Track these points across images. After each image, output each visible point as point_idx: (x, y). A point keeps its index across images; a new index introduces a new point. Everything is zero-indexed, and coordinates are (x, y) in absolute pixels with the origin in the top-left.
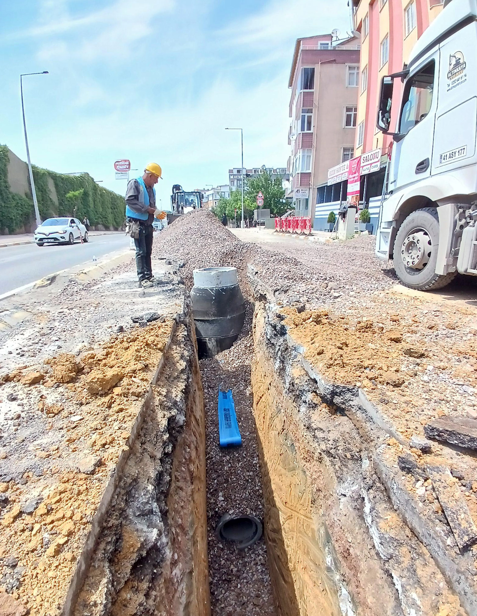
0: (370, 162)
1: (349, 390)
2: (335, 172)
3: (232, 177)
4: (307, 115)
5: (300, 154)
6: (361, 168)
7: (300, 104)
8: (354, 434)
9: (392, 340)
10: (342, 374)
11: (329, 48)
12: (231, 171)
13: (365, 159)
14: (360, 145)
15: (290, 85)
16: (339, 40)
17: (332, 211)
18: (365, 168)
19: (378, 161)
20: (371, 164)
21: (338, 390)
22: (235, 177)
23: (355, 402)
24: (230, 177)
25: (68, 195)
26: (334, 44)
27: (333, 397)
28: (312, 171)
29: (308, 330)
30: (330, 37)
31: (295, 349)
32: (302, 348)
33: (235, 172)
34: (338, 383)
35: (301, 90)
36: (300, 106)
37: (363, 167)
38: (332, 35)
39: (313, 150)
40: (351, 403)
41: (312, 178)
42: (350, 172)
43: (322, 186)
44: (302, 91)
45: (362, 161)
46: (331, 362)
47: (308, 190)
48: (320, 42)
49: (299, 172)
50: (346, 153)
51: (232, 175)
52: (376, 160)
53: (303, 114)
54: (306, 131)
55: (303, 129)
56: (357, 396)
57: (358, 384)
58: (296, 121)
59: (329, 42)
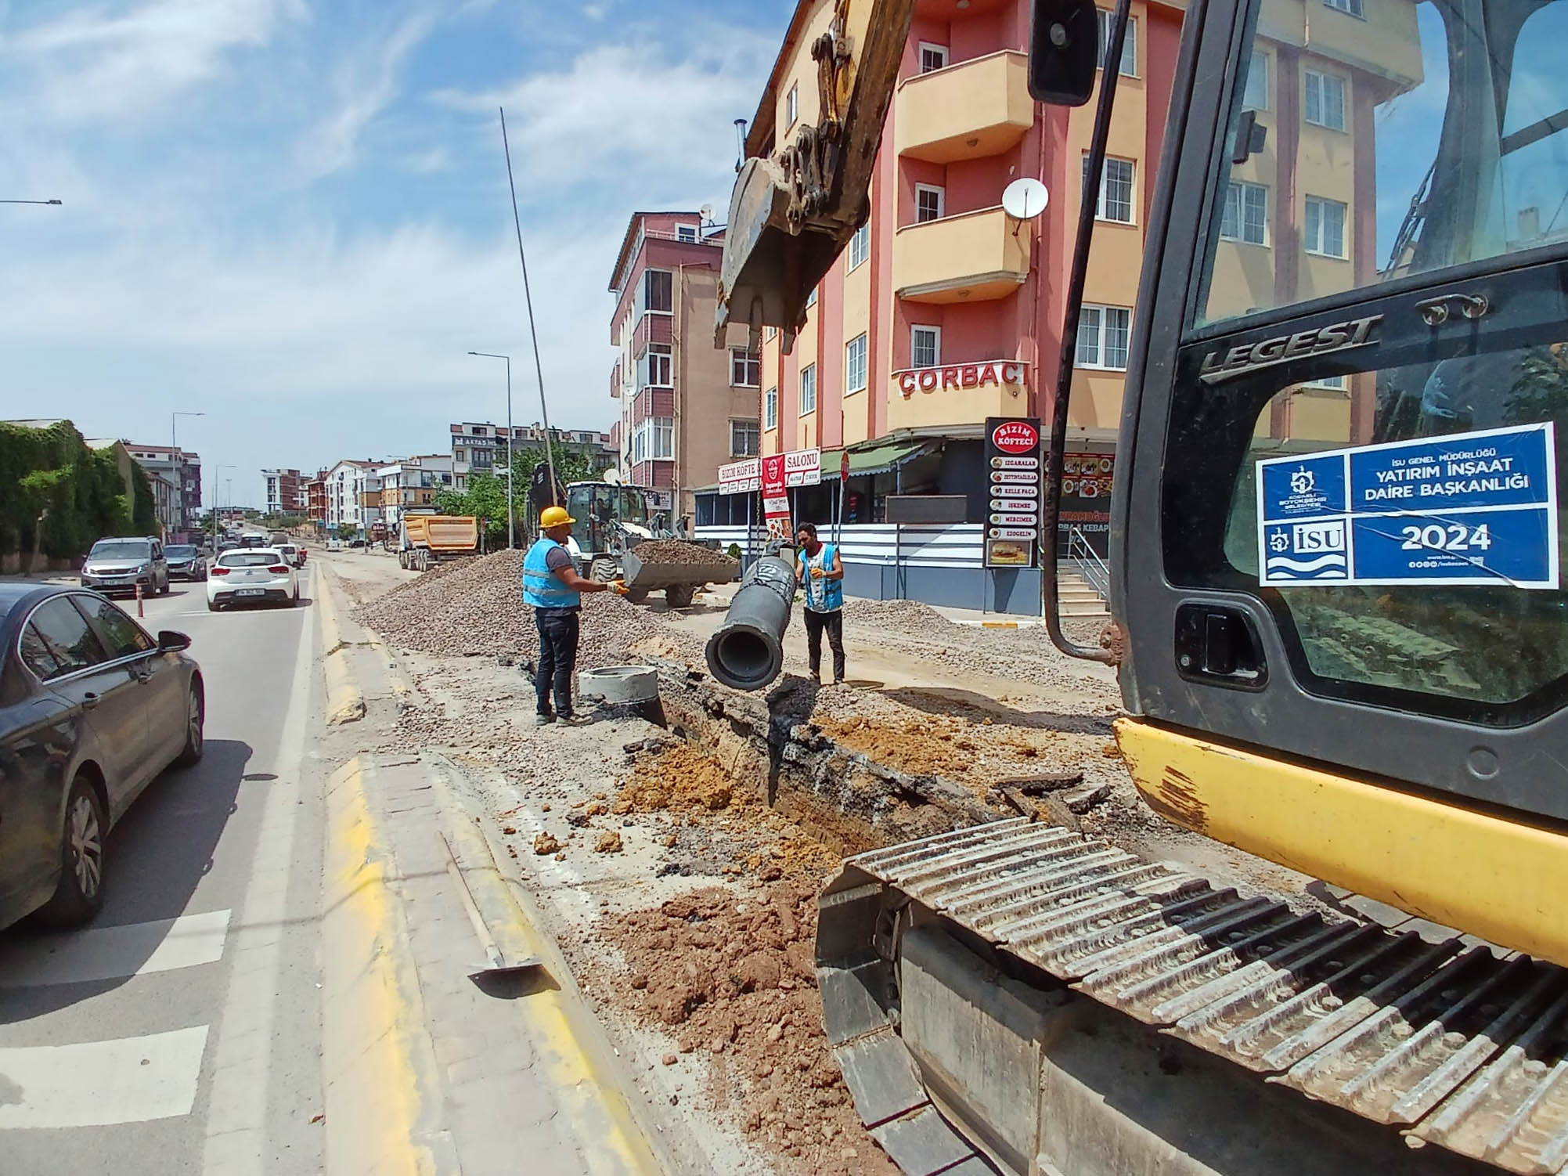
0: (802, 468)
1: (928, 779)
2: (733, 473)
3: (459, 442)
4: (659, 356)
5: (648, 426)
6: (786, 475)
7: (646, 335)
8: (941, 814)
9: (941, 738)
10: (919, 767)
11: (697, 241)
12: (454, 428)
13: (792, 461)
14: (771, 427)
15: (614, 285)
16: (714, 226)
17: (733, 542)
18: (792, 475)
19: (817, 469)
20: (805, 471)
21: (919, 781)
22: (468, 442)
23: (936, 788)
24: (454, 442)
25: (27, 481)
26: (706, 232)
27: (915, 788)
28: (676, 458)
29: (863, 737)
30: (696, 217)
31: (853, 759)
32: (861, 757)
33: (467, 431)
34: (919, 774)
35: (647, 309)
36: (646, 338)
37: (789, 473)
38: (702, 215)
39: (676, 421)
40: (932, 790)
41: (677, 473)
42: (765, 478)
43: (709, 493)
44: (648, 312)
45: (786, 463)
46: (907, 758)
47: (670, 493)
48: (678, 225)
49: (651, 458)
50: (738, 430)
51: (459, 438)
52: (815, 466)
53: (652, 354)
54: (659, 385)
55: (653, 380)
56: (936, 783)
57: (935, 772)
58: (634, 362)
59: (696, 228)
